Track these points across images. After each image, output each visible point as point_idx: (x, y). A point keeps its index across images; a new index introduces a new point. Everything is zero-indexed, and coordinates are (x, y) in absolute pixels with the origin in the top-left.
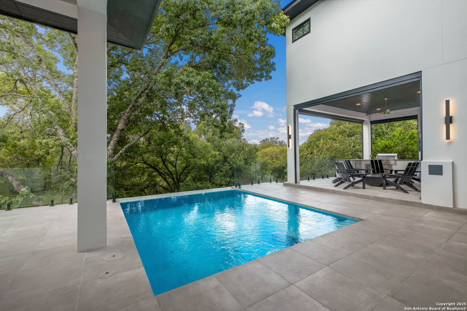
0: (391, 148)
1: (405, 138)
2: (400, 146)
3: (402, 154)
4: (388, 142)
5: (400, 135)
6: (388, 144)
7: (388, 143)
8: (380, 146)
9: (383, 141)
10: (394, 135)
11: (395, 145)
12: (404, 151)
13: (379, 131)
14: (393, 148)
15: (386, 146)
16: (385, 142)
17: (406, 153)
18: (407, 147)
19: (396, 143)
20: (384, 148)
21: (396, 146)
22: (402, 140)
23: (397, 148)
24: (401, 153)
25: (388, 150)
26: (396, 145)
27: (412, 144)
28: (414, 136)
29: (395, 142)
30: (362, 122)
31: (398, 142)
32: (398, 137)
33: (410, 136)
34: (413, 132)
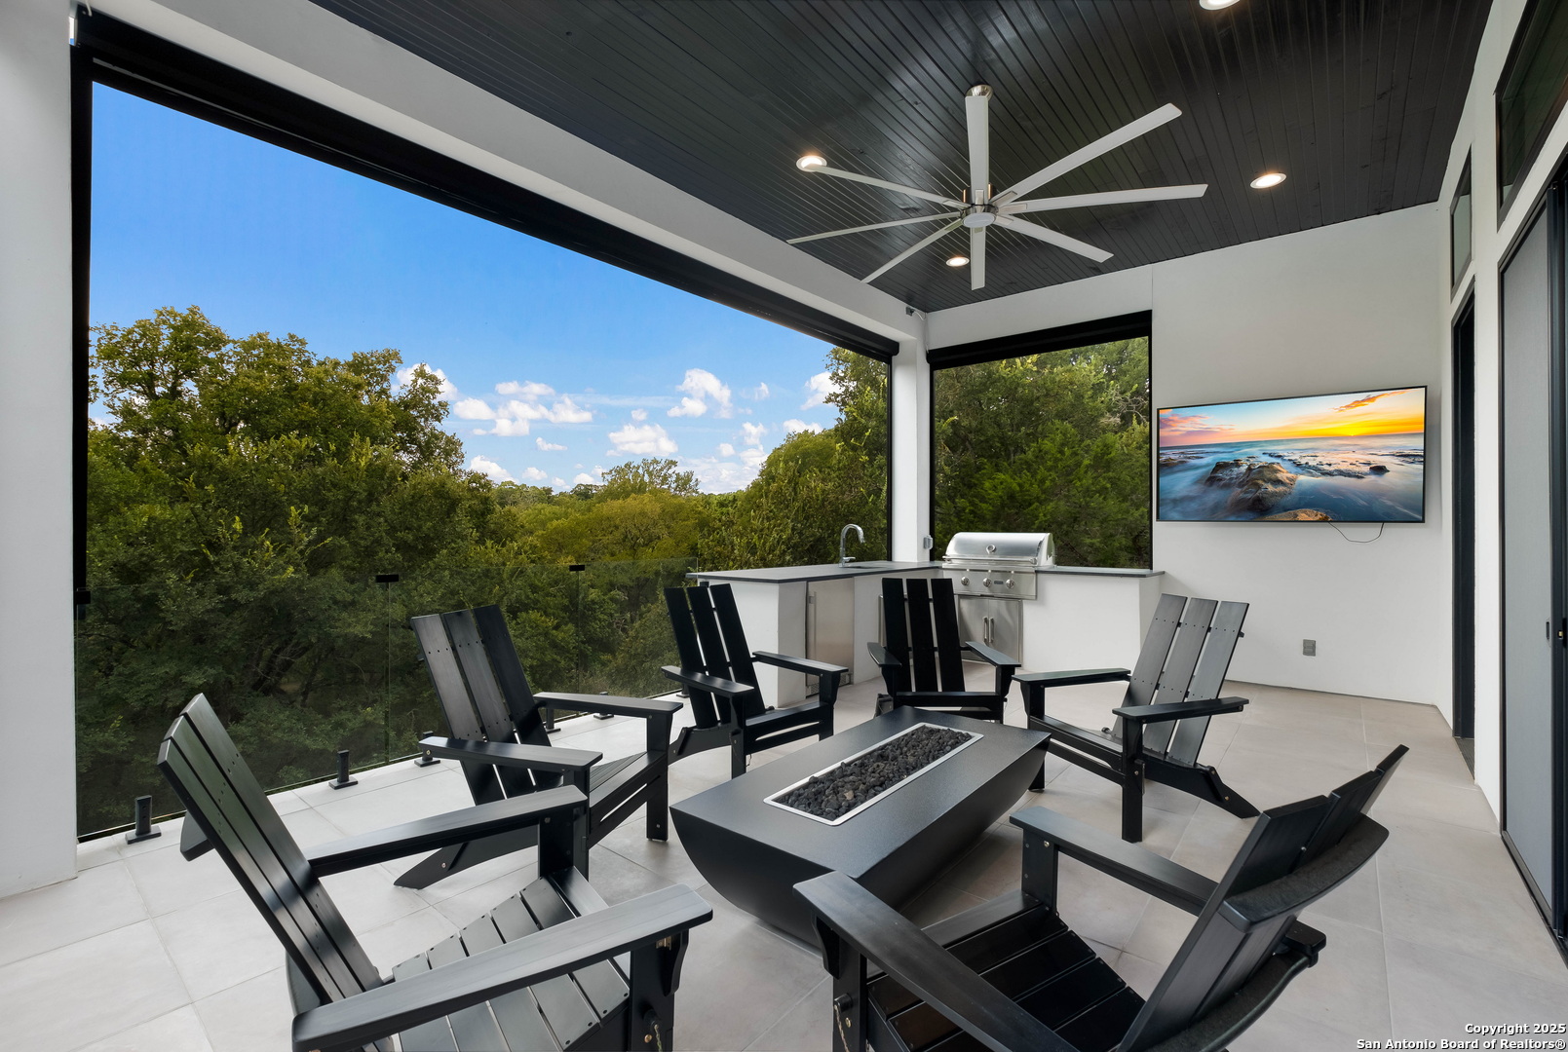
0: (1030, 505)
1: (1078, 464)
2: (1059, 500)
3: (1067, 534)
4: (1019, 480)
5: (1062, 452)
6: (1018, 489)
7: (1020, 485)
8: (991, 497)
9: (1001, 476)
10: (1040, 451)
11: (1044, 492)
12: (1075, 519)
13: (989, 434)
14: (1037, 504)
15: (1012, 497)
16: (1009, 480)
17: (1083, 528)
18: (1087, 503)
19: (1048, 483)
20: (1003, 506)
21: (1045, 500)
22: (1069, 474)
23: (1050, 507)
24: (1065, 527)
25: (1017, 513)
26: (1049, 494)
27: (1103, 491)
28: (1111, 459)
29: (1042, 481)
30: (885, 351)
31: (1053, 480)
32: (1057, 460)
33: (1096, 457)
34: (1107, 442)
